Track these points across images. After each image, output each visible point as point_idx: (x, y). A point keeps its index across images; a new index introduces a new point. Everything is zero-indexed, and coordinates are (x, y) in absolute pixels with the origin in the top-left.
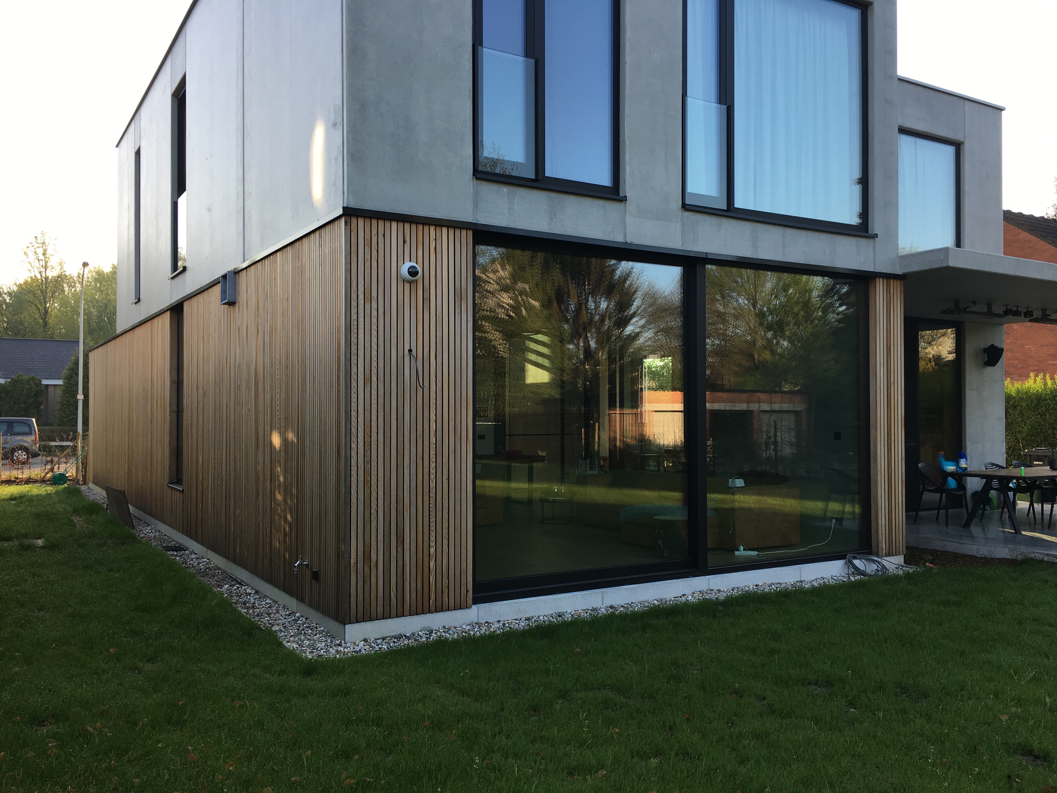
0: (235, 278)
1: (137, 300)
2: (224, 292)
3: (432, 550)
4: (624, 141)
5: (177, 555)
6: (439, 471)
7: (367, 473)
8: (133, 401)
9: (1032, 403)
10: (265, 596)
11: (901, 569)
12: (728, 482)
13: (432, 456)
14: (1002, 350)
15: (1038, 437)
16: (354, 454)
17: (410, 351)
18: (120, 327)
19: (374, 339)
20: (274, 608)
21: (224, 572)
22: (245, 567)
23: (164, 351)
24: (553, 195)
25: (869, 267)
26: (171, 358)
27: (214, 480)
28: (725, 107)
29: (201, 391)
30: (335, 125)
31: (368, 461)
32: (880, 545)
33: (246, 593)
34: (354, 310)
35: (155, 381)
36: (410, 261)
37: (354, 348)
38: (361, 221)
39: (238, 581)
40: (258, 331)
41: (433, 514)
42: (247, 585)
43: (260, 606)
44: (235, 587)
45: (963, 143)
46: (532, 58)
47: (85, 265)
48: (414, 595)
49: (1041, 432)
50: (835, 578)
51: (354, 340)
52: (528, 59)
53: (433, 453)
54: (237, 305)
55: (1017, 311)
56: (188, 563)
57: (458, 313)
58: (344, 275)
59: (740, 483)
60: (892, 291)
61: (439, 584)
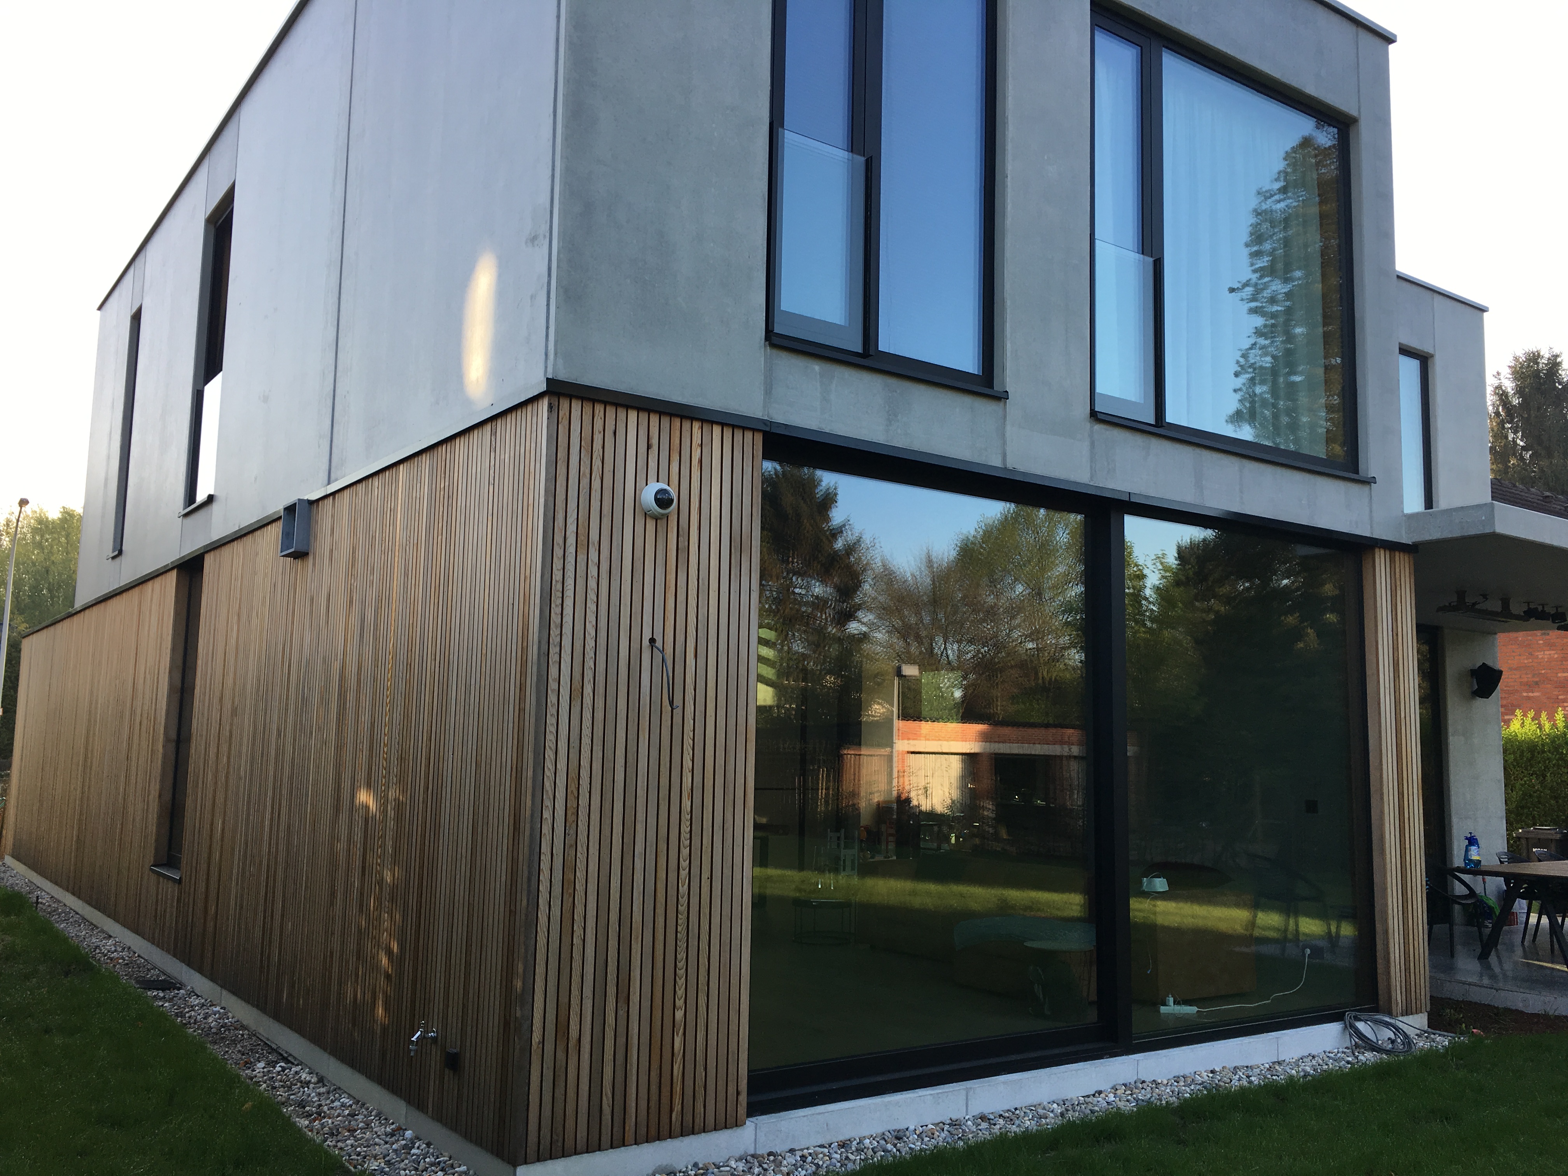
0: (310, 511)
1: (116, 553)
2: (287, 536)
3: (679, 1014)
4: (1003, 301)
5: (164, 997)
6: (696, 863)
7: (569, 867)
8: (95, 721)
9: (1522, 755)
10: (338, 1089)
11: (1427, 1037)
12: (1141, 883)
13: (685, 835)
14: (1501, 672)
15: (1534, 810)
16: (546, 829)
17: (652, 641)
18: (83, 596)
19: (591, 618)
20: (360, 1117)
21: (253, 1034)
22: (300, 1031)
23: (161, 637)
24: (892, 382)
25: (1364, 531)
26: (174, 649)
27: (244, 864)
28: (1151, 260)
29: (228, 705)
30: (533, 239)
31: (571, 845)
32: (1393, 994)
33: (301, 1082)
34: (558, 564)
35: (140, 687)
36: (658, 481)
37: (555, 632)
38: (576, 405)
39: (281, 1055)
40: (351, 602)
41: (682, 945)
42: (300, 1063)
43: (333, 1112)
44: (278, 1069)
45: (1432, 356)
46: (859, 154)
47: (23, 502)
48: (643, 1104)
49: (1539, 802)
50: (1331, 1055)
51: (555, 618)
52: (855, 156)
53: (685, 828)
54: (311, 557)
55: (1543, 611)
56: (187, 1015)
57: (736, 575)
58: (542, 500)
59: (1160, 884)
60: (1397, 570)
61: (689, 1082)
